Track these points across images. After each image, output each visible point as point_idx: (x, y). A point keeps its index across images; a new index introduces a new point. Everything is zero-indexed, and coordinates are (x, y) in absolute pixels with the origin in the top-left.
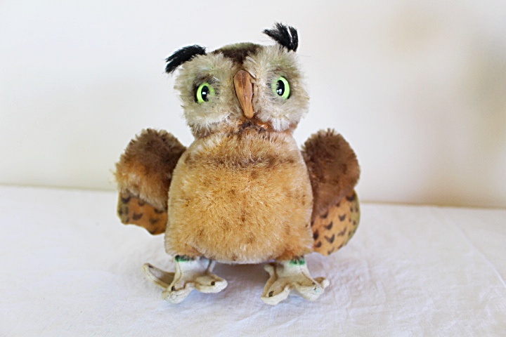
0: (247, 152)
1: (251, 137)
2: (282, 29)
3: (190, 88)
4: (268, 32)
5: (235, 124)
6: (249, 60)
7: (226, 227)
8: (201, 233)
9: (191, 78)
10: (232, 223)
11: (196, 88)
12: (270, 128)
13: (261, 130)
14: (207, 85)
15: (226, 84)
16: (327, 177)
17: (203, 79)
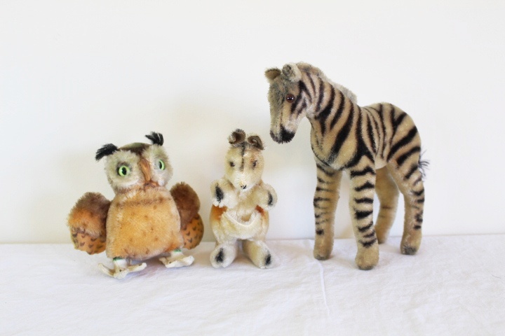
0: (151, 197)
1: (149, 190)
2: (155, 135)
3: (115, 169)
4: (147, 136)
5: (141, 185)
6: (145, 153)
7: (144, 234)
8: (131, 240)
9: (115, 164)
10: (147, 231)
11: (118, 169)
12: (158, 185)
13: (154, 187)
14: (125, 167)
15: (135, 166)
16: (185, 207)
17: (123, 164)
